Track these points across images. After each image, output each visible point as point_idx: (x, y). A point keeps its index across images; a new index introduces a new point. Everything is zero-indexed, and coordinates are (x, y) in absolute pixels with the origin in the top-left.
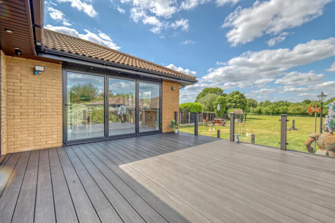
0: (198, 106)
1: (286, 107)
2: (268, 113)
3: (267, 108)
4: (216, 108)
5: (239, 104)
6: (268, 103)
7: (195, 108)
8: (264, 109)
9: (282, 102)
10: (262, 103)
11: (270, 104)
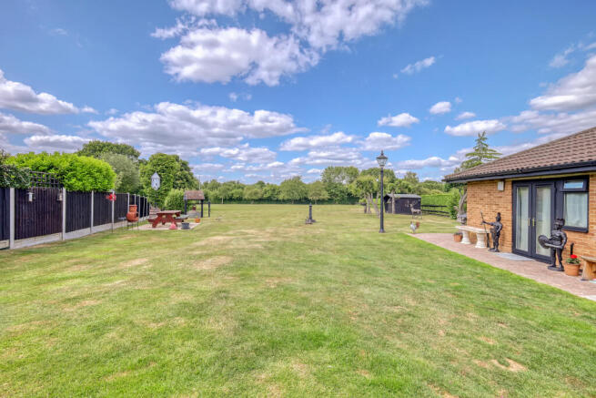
0: (100, 171)
1: (240, 190)
2: (217, 200)
3: (216, 192)
4: (148, 184)
5: (181, 181)
6: (215, 186)
7: (90, 173)
8: (212, 194)
9: (234, 183)
10: (206, 184)
11: (219, 185)
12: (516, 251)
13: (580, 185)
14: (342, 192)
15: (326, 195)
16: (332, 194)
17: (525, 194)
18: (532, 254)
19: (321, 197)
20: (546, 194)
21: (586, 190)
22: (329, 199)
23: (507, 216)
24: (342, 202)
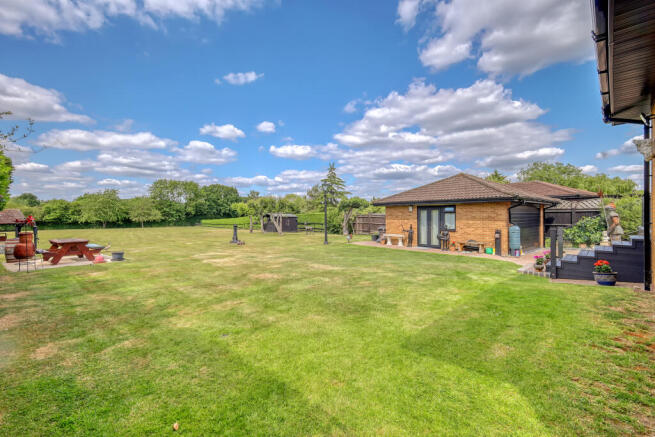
12: (419, 245)
13: (451, 209)
14: (178, 211)
15: (157, 215)
16: (165, 214)
17: (424, 214)
18: (429, 245)
19: (151, 218)
20: (435, 214)
21: (454, 212)
22: (163, 221)
23: (415, 226)
24: (178, 223)
